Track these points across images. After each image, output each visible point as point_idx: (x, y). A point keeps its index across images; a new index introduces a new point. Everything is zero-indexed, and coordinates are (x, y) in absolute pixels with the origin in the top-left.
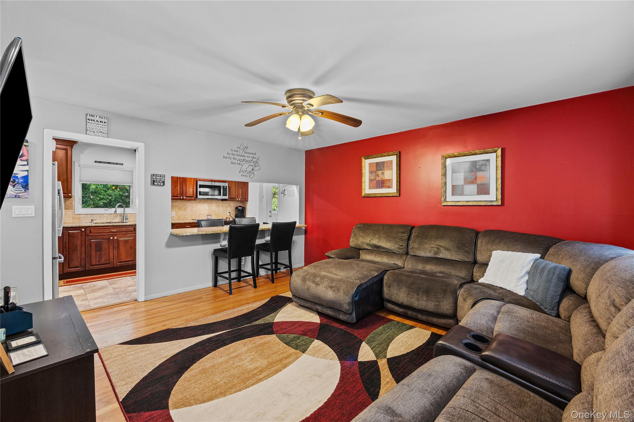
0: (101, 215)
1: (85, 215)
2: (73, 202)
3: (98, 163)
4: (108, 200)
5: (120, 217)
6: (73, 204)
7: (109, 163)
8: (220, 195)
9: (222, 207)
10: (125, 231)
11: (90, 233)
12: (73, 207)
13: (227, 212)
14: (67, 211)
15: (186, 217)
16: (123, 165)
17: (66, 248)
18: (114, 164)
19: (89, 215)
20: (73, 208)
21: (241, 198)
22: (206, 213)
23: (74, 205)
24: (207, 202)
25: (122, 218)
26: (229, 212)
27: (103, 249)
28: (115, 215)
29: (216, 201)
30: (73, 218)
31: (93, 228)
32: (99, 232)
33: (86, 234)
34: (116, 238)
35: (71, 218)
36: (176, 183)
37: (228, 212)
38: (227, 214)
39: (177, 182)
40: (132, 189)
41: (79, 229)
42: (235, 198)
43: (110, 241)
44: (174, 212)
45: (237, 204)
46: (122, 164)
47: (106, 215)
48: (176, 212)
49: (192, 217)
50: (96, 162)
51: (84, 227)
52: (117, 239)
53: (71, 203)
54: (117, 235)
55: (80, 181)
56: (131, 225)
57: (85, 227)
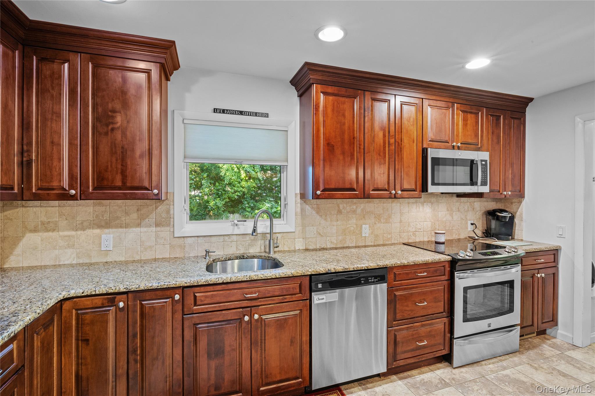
0: (226, 238)
1: (193, 239)
2: (172, 207)
3: (220, 112)
4: (241, 193)
5: (263, 241)
6: (172, 212)
7: (241, 113)
8: (473, 182)
9: (459, 211)
10: (277, 293)
11: (195, 305)
12: (172, 220)
13: (467, 223)
14: (158, 229)
15: (389, 236)
16: (268, 117)
17: (135, 351)
18: (250, 114)
19: (202, 238)
20: (172, 223)
21: (510, 189)
22: (427, 225)
23: (174, 214)
24: (430, 202)
25: (268, 243)
26: (472, 224)
27: (227, 349)
28: (252, 237)
29: (446, 197)
30: (172, 247)
31: (202, 289)
32: (218, 299)
33: (185, 310)
34: (256, 316)
35: (168, 246)
36: (382, 154)
37: (469, 223)
38: (467, 229)
39: (385, 153)
40: (285, 173)
41: (168, 293)
42: (499, 192)
43: (244, 325)
44: (368, 226)
45: (486, 203)
46: (266, 115)
47: (234, 238)
48: (370, 227)
49: (400, 237)
50: (215, 110)
51: (181, 287)
52: (260, 320)
53: (168, 212)
54: (259, 306)
55: (185, 157)
56: (293, 277)
57: (183, 289)
